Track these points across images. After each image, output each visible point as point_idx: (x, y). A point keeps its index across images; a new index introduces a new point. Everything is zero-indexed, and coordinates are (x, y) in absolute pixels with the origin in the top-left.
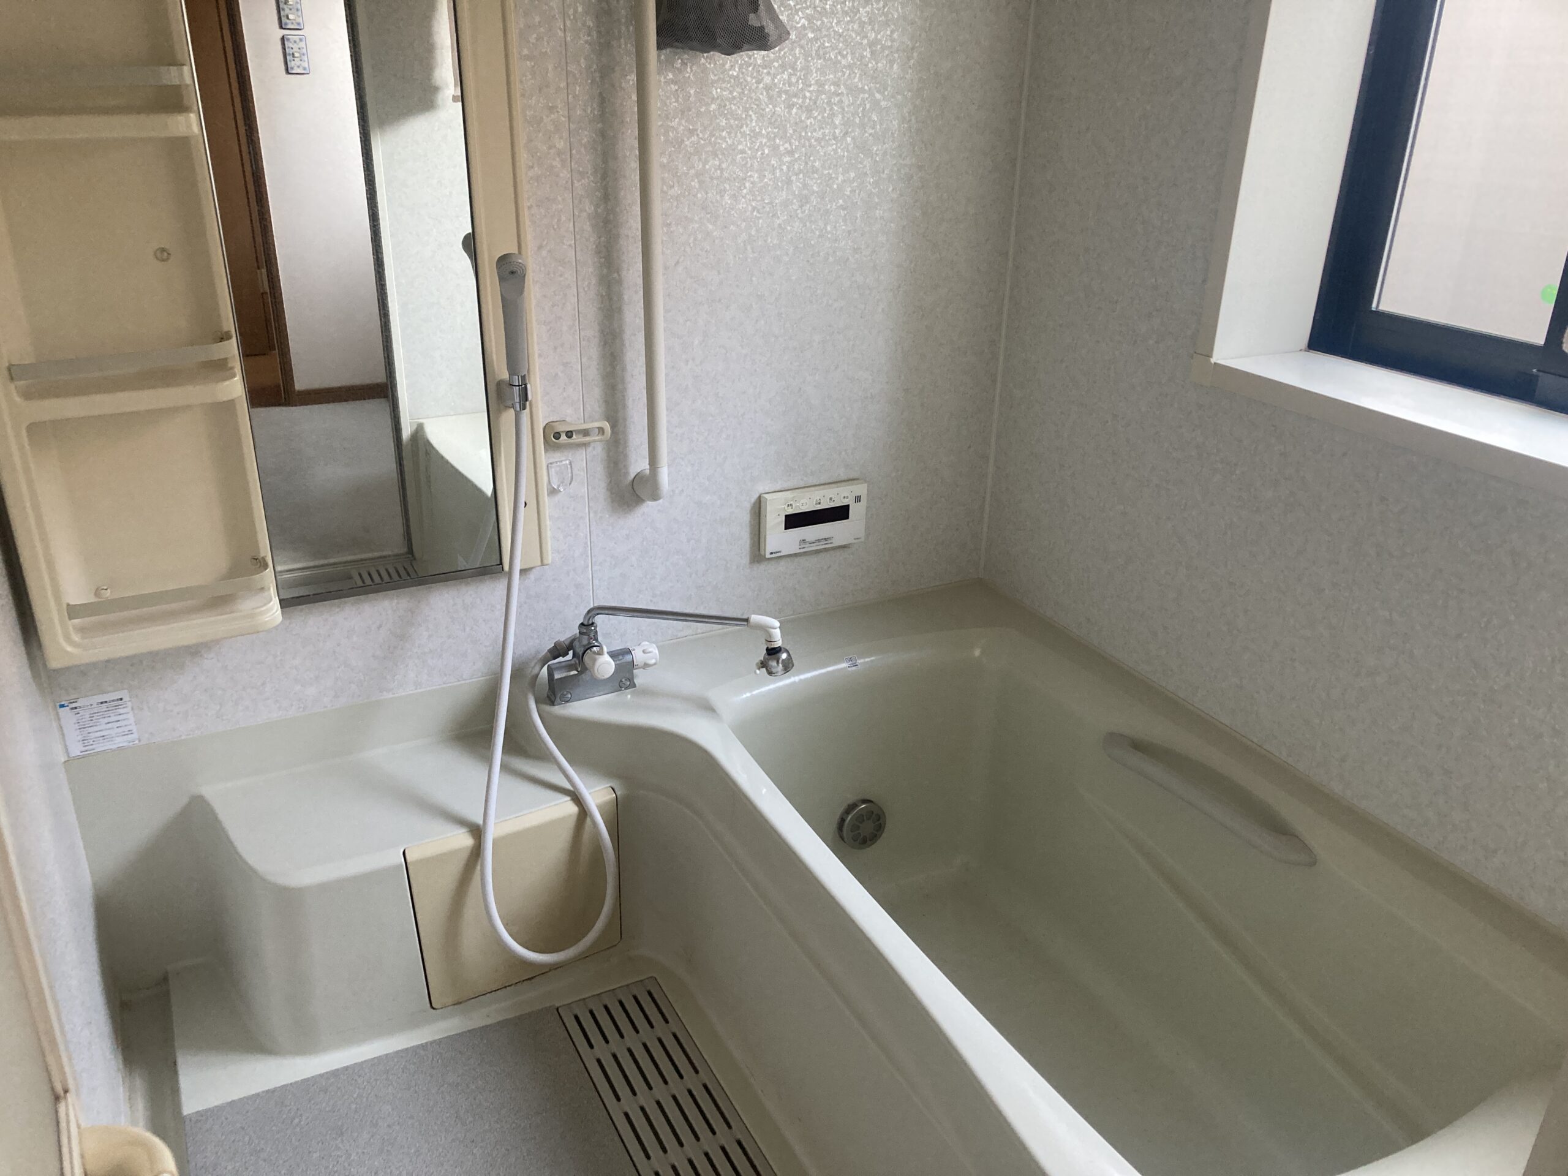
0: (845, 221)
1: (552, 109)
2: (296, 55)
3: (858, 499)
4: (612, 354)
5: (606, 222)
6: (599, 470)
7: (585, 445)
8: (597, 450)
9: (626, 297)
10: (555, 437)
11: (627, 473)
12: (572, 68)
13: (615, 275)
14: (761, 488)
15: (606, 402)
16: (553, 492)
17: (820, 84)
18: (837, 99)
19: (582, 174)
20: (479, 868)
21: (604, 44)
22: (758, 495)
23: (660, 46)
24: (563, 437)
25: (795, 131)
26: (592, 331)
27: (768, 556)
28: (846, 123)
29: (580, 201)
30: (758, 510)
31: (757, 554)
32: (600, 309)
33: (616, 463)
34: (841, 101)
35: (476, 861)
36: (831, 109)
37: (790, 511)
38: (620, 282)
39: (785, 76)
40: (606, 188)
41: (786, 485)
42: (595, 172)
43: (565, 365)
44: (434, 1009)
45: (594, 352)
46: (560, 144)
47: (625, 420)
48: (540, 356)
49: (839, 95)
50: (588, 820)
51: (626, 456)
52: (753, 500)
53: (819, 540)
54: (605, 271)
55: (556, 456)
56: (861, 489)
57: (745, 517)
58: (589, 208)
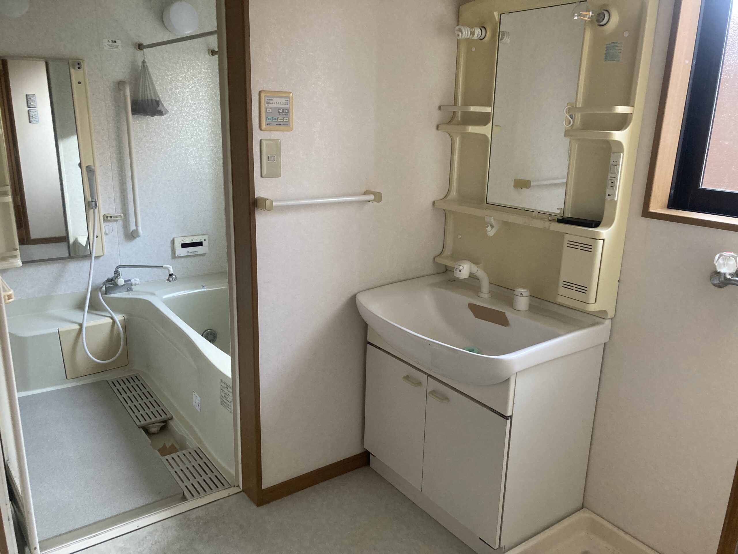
0: (194, 160)
1: (103, 130)
2: (34, 116)
3: (205, 240)
4: (124, 196)
5: (120, 159)
6: (121, 228)
7: (116, 221)
8: (120, 222)
9: (127, 180)
10: (107, 218)
11: (130, 230)
12: (109, 119)
13: (124, 174)
14: (174, 236)
15: (122, 209)
16: (106, 234)
17: (182, 125)
18: (188, 128)
19: (113, 147)
20: (81, 336)
21: (118, 114)
22: (172, 238)
23: (133, 114)
24: (109, 218)
25: (176, 137)
26: (117, 189)
27: (177, 256)
28: (192, 135)
29: (112, 154)
30: (173, 242)
31: (174, 256)
32: (120, 183)
33: (126, 227)
34: (189, 129)
35: (80, 334)
36: (186, 131)
37: (183, 243)
38: (125, 175)
39: (172, 122)
40: (120, 150)
41: (182, 236)
42: (116, 146)
43: (109, 198)
44: (68, 379)
45: (118, 195)
46: (106, 139)
47: (128, 214)
48: (101, 195)
49: (188, 127)
50: (116, 324)
51: (129, 225)
52: (171, 239)
53: (193, 252)
54: (121, 172)
55: (107, 224)
56: (206, 237)
57: (169, 245)
58: (115, 156)
